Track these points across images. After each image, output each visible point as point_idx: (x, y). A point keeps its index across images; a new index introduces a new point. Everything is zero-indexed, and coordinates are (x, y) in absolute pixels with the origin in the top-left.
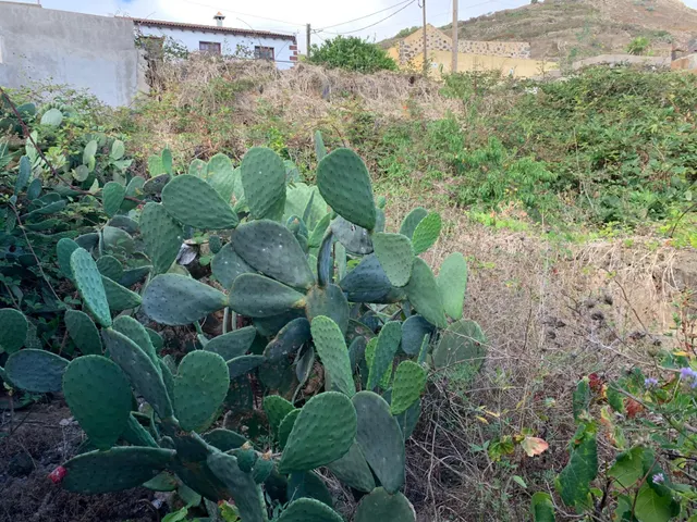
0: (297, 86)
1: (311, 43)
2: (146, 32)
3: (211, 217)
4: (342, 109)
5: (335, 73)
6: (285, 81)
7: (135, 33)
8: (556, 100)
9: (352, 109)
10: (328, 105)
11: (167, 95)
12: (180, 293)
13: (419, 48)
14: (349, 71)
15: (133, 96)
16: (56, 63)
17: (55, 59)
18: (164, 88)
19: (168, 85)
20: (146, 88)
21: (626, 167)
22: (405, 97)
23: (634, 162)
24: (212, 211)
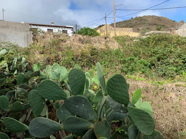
0: (75, 40)
1: (77, 29)
2: (33, 27)
3: (57, 95)
4: (88, 46)
5: (85, 37)
6: (71, 39)
7: (30, 27)
8: (144, 43)
9: (90, 46)
10: (84, 45)
11: (38, 44)
12: (44, 125)
13: (105, 30)
14: (88, 36)
15: (29, 44)
16: (6, 35)
17: (6, 34)
18: (37, 41)
19: (39, 41)
20: (32, 42)
21: (166, 60)
22: (104, 42)
23: (168, 59)
24: (57, 93)
